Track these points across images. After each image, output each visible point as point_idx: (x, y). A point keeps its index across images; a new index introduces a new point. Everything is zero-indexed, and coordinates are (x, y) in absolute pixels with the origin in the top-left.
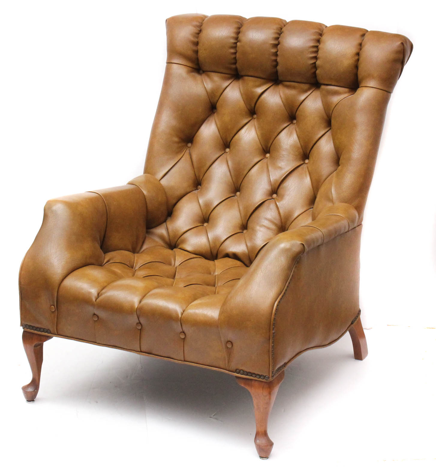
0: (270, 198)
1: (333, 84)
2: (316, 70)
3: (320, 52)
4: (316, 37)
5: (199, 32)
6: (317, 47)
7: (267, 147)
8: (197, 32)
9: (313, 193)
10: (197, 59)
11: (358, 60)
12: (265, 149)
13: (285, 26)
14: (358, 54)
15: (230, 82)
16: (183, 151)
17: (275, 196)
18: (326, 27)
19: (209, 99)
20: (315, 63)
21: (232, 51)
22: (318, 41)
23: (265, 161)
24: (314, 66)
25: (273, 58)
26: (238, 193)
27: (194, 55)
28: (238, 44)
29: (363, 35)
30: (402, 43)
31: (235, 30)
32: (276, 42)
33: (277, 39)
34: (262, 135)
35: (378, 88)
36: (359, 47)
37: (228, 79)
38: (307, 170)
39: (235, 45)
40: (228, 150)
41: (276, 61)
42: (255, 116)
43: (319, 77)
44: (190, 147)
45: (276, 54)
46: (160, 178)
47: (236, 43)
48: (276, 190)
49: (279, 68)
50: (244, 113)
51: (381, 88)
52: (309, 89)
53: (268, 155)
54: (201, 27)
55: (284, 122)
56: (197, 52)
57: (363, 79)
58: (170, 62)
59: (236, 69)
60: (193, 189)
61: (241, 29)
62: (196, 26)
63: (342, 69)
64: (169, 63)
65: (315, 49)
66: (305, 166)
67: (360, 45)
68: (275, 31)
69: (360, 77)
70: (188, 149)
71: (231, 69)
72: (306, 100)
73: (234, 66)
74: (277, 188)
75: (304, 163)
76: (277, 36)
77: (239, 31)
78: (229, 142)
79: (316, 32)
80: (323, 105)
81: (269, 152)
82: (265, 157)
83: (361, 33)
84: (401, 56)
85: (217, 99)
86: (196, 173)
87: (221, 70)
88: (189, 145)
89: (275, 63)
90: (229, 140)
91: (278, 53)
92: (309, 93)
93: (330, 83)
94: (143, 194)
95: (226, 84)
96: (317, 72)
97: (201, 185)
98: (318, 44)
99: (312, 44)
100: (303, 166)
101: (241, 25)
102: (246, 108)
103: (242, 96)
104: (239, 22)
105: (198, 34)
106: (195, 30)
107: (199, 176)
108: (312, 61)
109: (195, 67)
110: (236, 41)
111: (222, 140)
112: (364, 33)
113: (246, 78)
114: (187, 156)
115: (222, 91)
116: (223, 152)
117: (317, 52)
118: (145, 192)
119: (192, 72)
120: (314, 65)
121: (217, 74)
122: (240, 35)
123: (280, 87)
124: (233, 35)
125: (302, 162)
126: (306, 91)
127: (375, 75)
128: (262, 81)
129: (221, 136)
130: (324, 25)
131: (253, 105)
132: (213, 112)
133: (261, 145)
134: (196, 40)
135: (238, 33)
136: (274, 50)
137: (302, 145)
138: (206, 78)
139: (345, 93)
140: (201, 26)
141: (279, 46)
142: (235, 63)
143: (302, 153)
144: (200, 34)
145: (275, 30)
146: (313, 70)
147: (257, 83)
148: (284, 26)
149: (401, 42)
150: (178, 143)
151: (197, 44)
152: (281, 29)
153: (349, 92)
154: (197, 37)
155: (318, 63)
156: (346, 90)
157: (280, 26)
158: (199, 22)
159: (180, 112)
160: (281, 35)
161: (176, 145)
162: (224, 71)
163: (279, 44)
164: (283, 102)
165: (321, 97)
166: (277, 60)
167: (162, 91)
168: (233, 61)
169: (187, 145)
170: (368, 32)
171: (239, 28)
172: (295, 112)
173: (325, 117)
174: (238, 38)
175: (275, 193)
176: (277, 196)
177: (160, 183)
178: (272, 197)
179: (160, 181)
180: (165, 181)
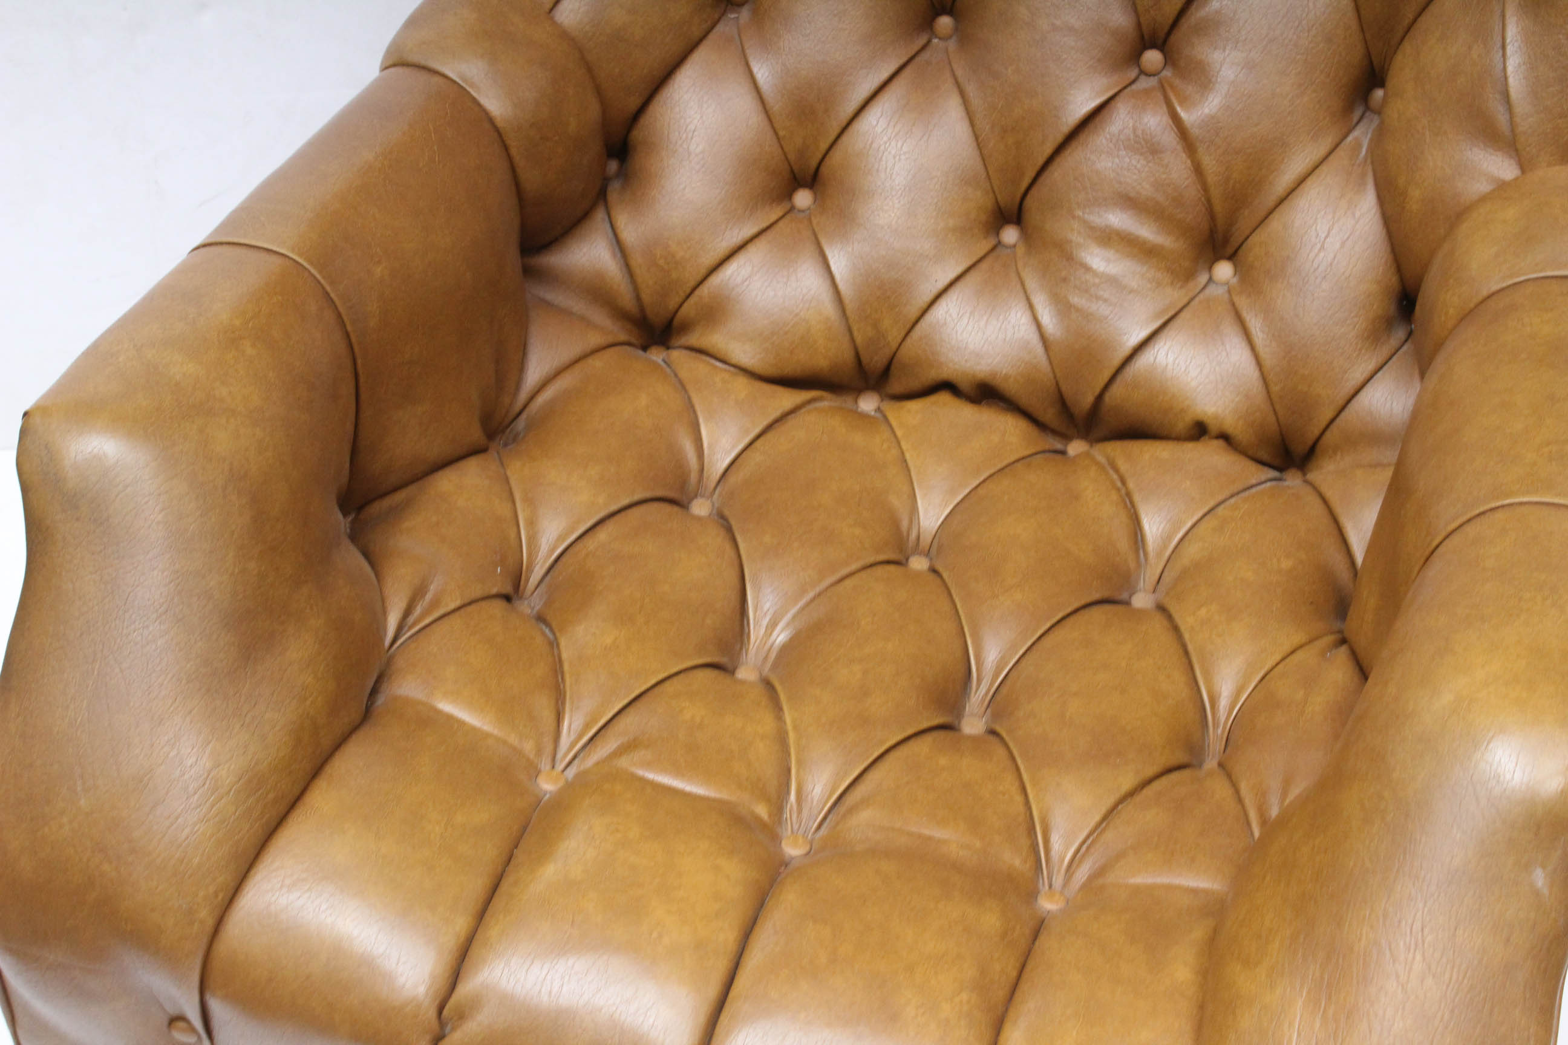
0: (1133, 73)
17: (1152, 57)
26: (945, 23)
48: (1164, 31)
94: (491, 120)
118: (495, 104)
175: (1153, 46)
176: (1164, 61)
177: (554, 23)
178: (1139, 66)
179: (553, 12)
180: (579, 9)
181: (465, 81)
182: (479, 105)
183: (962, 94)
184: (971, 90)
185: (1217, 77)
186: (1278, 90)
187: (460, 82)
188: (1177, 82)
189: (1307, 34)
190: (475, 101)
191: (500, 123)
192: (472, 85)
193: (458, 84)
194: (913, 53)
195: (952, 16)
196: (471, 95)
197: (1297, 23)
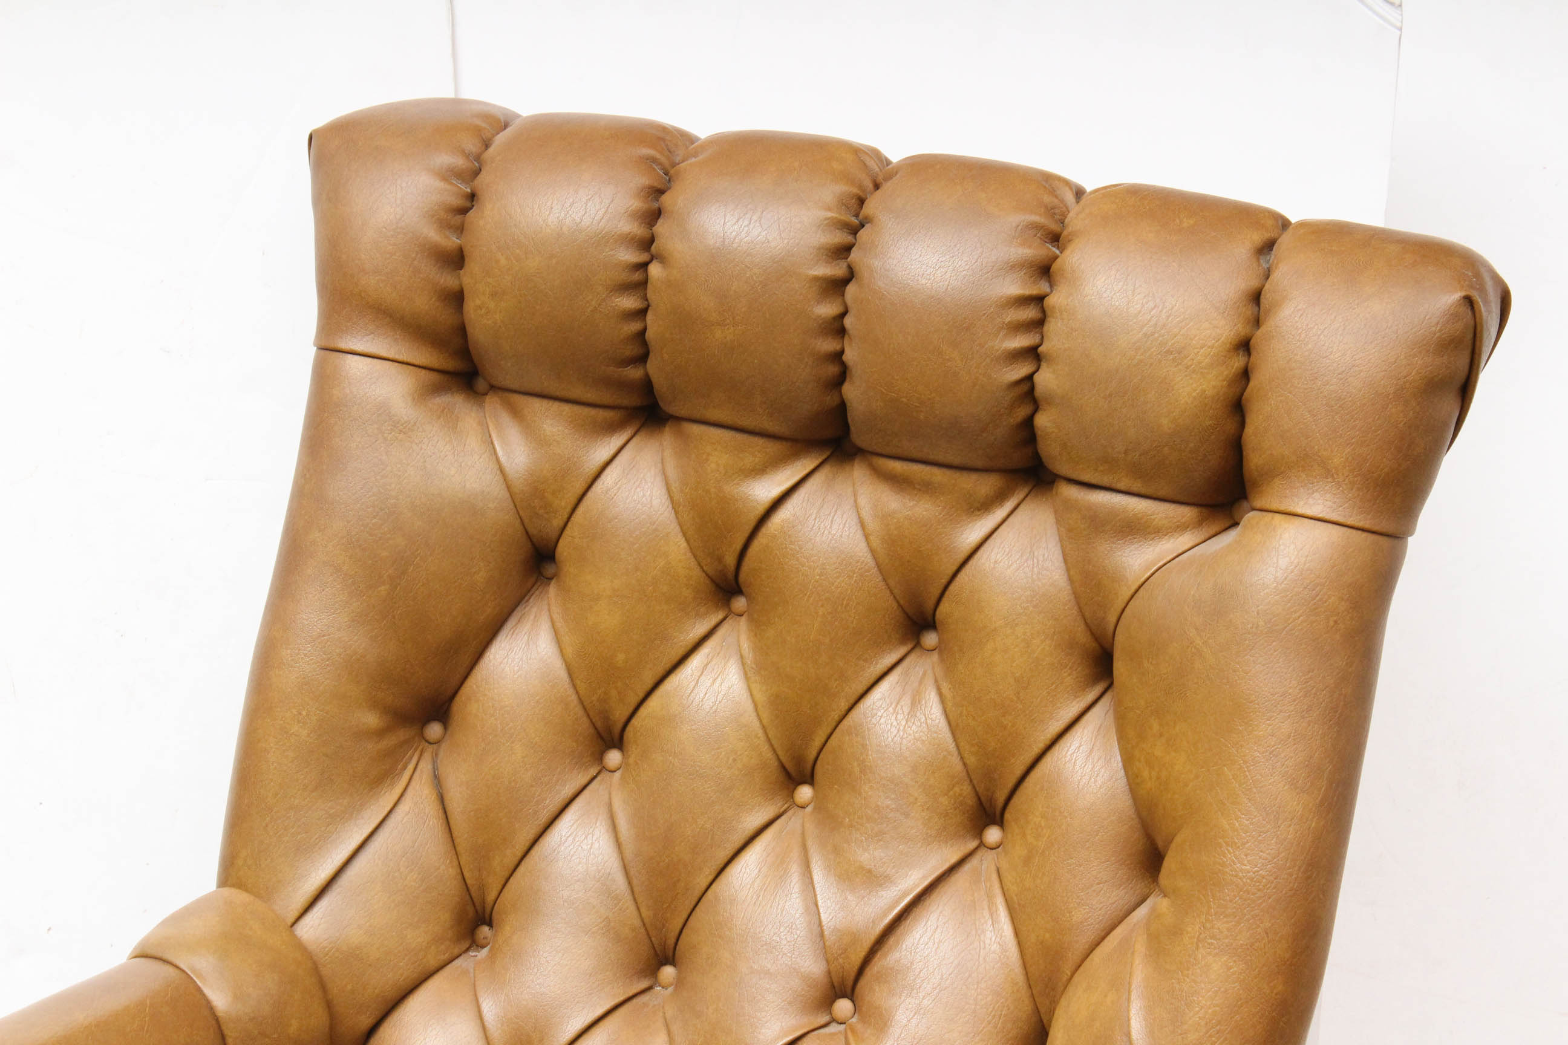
0: (824, 1019)
1: (1121, 486)
2: (1036, 410)
3: (1053, 327)
4: (1034, 250)
5: (468, 204)
6: (1039, 300)
7: (799, 760)
8: (458, 202)
9: (1027, 1007)
10: (462, 330)
11: (1245, 375)
12: (789, 766)
13: (877, 186)
14: (1245, 346)
15: (617, 441)
16: (405, 768)
17: (843, 1006)
18: (1079, 193)
19: (518, 522)
20: (1030, 378)
21: (629, 302)
22: (1045, 270)
23: (792, 822)
24: (1027, 389)
25: (828, 345)
26: (668, 972)
27: (445, 317)
28: (655, 270)
29: (1268, 247)
30: (1469, 301)
31: (636, 204)
32: (837, 270)
33: (843, 251)
34: (777, 702)
35: (1350, 522)
36: (1249, 311)
37: (611, 428)
38: (997, 891)
39: (637, 276)
40: (613, 757)
41: (838, 357)
42: (740, 603)
43: (1050, 450)
44: (438, 742)
45: (837, 328)
46: (296, 914)
47: (644, 266)
48: (850, 983)
49: (851, 391)
50: (687, 593)
51: (1367, 525)
52: (999, 498)
53: (805, 792)
54: (476, 182)
55: (879, 644)
56: (457, 298)
57: (1271, 473)
58: (332, 345)
59: (647, 386)
60: (456, 951)
61: (666, 199)
62: (451, 174)
63: (1165, 421)
64: (327, 349)
65: (1029, 313)
66: (985, 862)
67: (1256, 297)
68: (830, 214)
69: (1254, 460)
70: (430, 749)
71: (622, 385)
72: (986, 545)
73: (634, 373)
74: (853, 974)
75: (982, 845)
76: (840, 238)
77: (656, 205)
78: (619, 725)
79: (1035, 227)
80: (1071, 580)
81: (809, 779)
82: (791, 803)
83: (1258, 237)
84: (1463, 361)
85: (557, 522)
86: (467, 875)
87: (577, 392)
88: (434, 730)
89: (833, 370)
90: (619, 714)
91: (848, 321)
92: (1000, 513)
93: (1105, 481)
94: (211, 1009)
95: (602, 450)
96: (1042, 421)
97: (490, 924)
98: (1043, 287)
99: (1014, 287)
100: (974, 862)
101: (666, 174)
102: (697, 572)
103: (676, 513)
104: (654, 160)
105: (464, 211)
106: (449, 194)
107: (482, 888)
108: (1021, 371)
109: (450, 364)
110: (643, 257)
111: (585, 719)
112: (1267, 236)
113: (696, 429)
114: (421, 794)
115: (579, 486)
116: (593, 771)
117: (1039, 324)
118: (220, 999)
119: (436, 389)
120: (1025, 387)
121: (555, 406)
122: (661, 228)
123: (859, 472)
124: (633, 228)
125: (973, 844)
126: (985, 506)
127: (1337, 461)
128: (772, 448)
129: (580, 699)
130: (1067, 183)
131: (730, 560)
132: (540, 574)
133: (774, 750)
134: (451, 241)
135: (653, 216)
136: (827, 310)
137: (971, 760)
138: (505, 418)
139: (1181, 528)
140: (477, 172)
141: (851, 290)
142: (642, 358)
143: (971, 801)
144: (471, 213)
145: (829, 209)
146: (1022, 413)
147: (750, 460)
148: (871, 186)
149: (1463, 294)
150: (380, 733)
151: (457, 260)
152: (861, 201)
153: (1200, 523)
154: (460, 229)
155: (1046, 379)
156: (1186, 513)
157: (855, 190)
158: (467, 155)
159: (383, 589)
160: (863, 234)
161: (372, 747)
162: (591, 396)
163: (850, 276)
164: (872, 551)
165: (1061, 540)
166: (842, 352)
167: (296, 483)
168: (630, 350)
169: (422, 736)
170: (1290, 230)
171: (658, 192)
172: (931, 603)
173: (1082, 636)
174: (652, 240)
175: (844, 996)
176: (854, 1009)
177: (295, 936)
178: (831, 1013)
179: (295, 926)
180: (319, 925)
181: (194, 971)
182: (204, 995)
183: (669, 1033)
184: (675, 1028)
185: (891, 1021)
186: (946, 1036)
187: (189, 972)
188: (859, 1027)
189: (976, 986)
190: (199, 990)
191: (220, 1014)
192: (200, 976)
193: (187, 974)
194: (630, 994)
195: (675, 966)
196: (197, 985)
197: (967, 975)
